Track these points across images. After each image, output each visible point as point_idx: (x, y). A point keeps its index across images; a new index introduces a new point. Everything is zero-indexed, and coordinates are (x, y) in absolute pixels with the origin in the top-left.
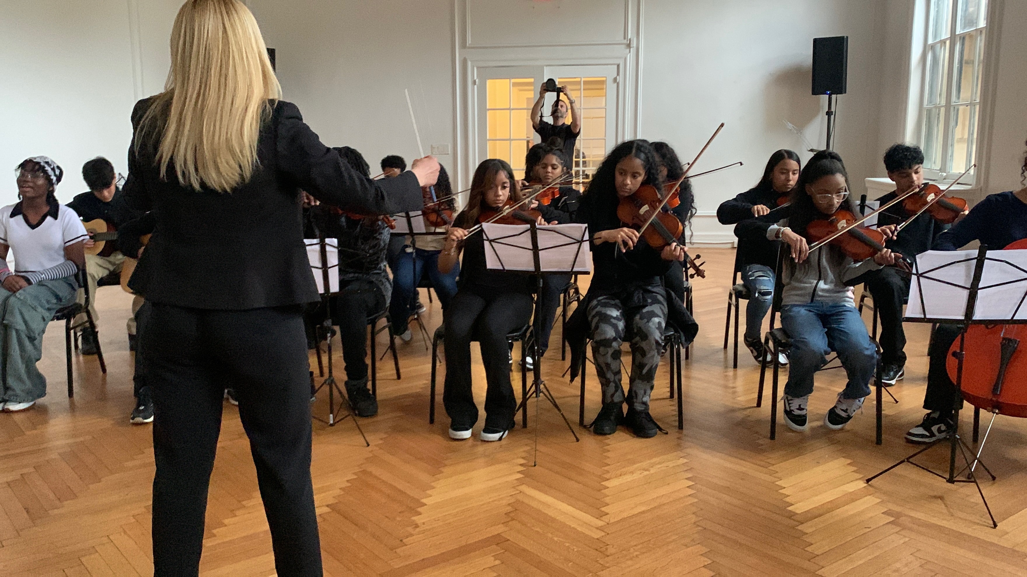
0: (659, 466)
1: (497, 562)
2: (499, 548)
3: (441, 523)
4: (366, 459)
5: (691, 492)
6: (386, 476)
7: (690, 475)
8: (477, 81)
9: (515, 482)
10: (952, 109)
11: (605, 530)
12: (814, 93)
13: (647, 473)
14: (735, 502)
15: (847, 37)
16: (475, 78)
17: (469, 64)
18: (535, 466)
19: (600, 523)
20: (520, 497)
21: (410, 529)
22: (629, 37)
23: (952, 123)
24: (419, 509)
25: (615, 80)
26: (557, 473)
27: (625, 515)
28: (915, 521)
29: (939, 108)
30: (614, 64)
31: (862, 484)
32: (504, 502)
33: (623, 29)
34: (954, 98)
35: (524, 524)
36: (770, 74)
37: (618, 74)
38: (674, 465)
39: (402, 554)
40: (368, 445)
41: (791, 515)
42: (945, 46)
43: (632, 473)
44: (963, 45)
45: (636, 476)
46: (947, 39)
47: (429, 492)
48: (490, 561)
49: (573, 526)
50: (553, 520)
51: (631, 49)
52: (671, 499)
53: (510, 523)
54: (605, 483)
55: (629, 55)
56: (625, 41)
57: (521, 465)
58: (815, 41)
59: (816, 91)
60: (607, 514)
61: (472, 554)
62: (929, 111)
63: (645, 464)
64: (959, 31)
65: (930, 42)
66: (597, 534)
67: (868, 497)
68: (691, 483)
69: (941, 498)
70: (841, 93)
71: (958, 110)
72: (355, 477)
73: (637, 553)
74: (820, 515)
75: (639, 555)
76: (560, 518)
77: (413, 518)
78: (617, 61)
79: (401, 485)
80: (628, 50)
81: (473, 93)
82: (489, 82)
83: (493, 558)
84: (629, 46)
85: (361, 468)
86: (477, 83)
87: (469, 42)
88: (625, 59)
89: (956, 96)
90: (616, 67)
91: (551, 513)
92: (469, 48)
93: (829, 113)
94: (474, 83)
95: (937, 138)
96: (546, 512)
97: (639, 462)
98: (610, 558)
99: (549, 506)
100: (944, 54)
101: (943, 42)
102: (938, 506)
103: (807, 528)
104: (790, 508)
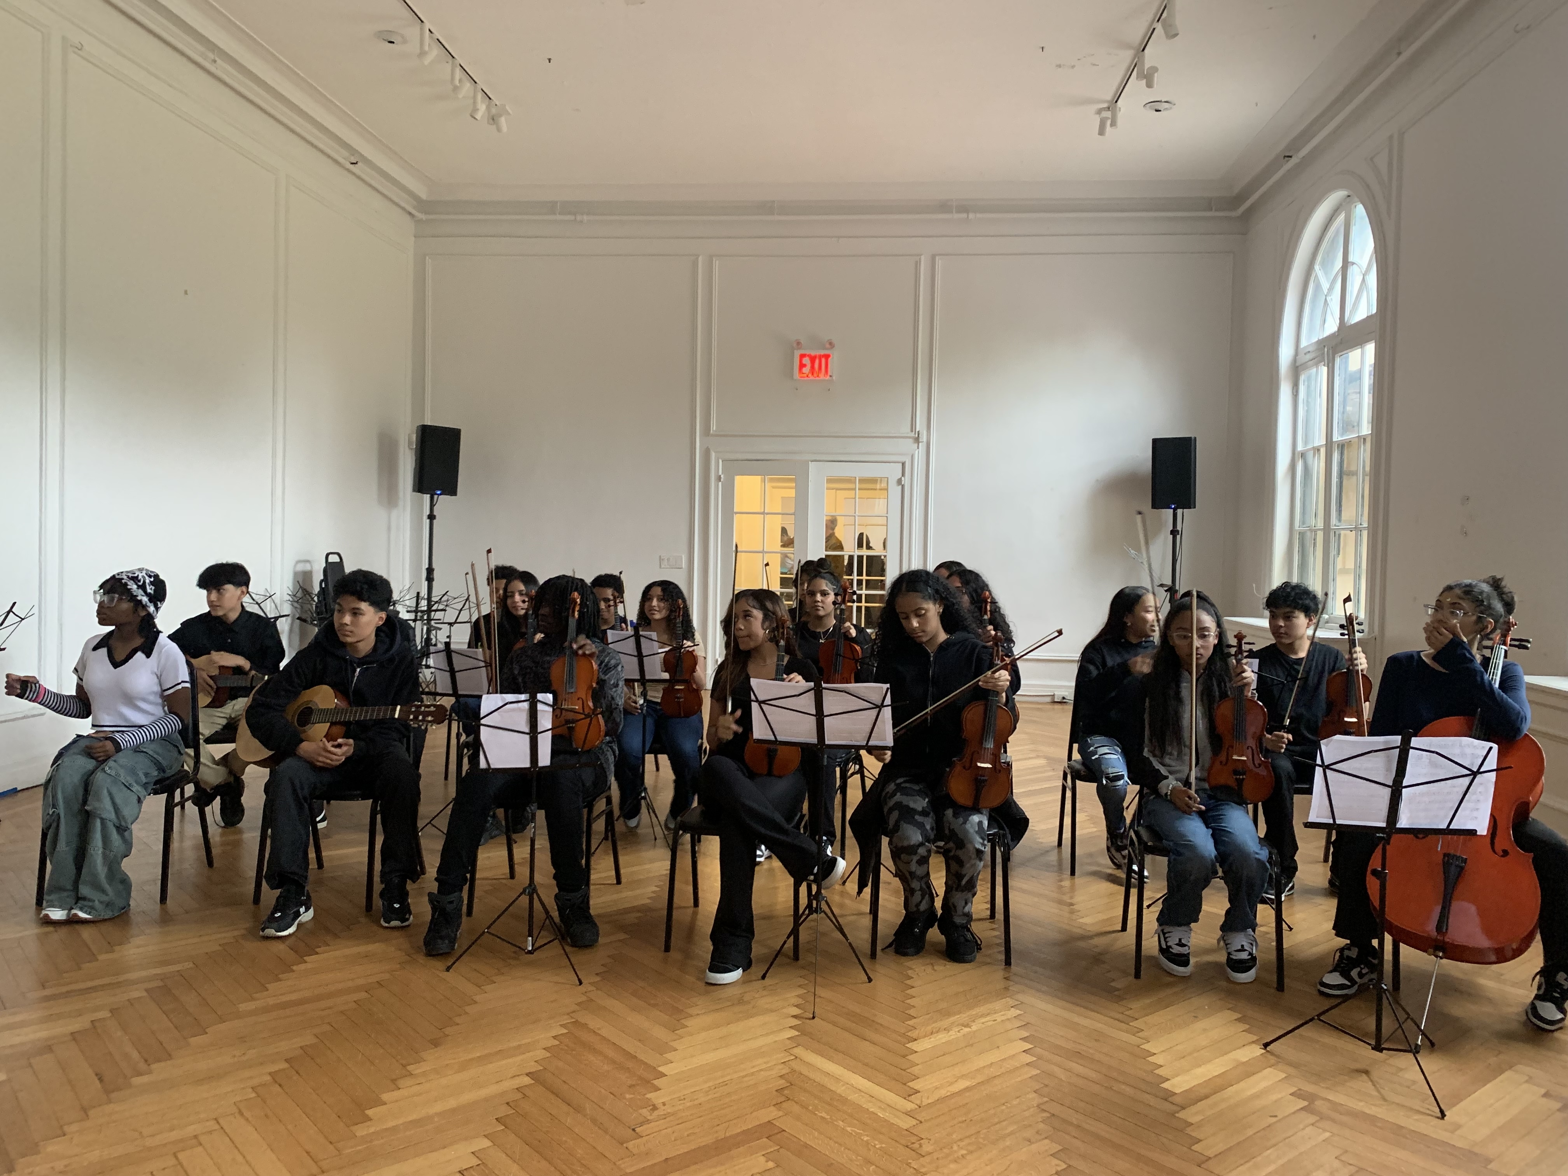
0: (984, 1020)
1: (771, 1164)
2: (771, 1143)
3: (688, 1104)
4: (578, 1004)
5: (1029, 1059)
6: (607, 1031)
7: (1025, 1034)
8: (722, 476)
9: (788, 1042)
10: (1332, 534)
11: (916, 1116)
12: (1155, 506)
13: (967, 1030)
14: (1093, 1075)
15: (1195, 438)
16: (720, 473)
17: (713, 455)
18: (814, 1018)
19: (909, 1106)
20: (795, 1065)
21: (645, 1112)
22: (917, 430)
23: (1333, 552)
24: (656, 1082)
25: (899, 482)
26: (844, 1029)
27: (943, 1093)
28: (1335, 1106)
29: (1316, 531)
30: (898, 462)
31: (1258, 1051)
32: (774, 1073)
33: (910, 419)
34: (1334, 520)
35: (804, 1107)
36: (1097, 480)
37: (903, 475)
38: (1004, 1018)
39: (635, 1151)
40: (581, 983)
41: (1168, 1096)
42: (1319, 454)
43: (947, 1030)
44: (1342, 454)
45: (953, 1034)
46: (1321, 446)
47: (668, 1056)
48: (760, 1162)
49: (871, 1110)
50: (844, 1100)
51: (920, 444)
52: (1003, 1070)
53: (784, 1105)
54: (913, 1046)
55: (917, 452)
56: (912, 434)
57: (795, 1017)
58: (1155, 441)
59: (1158, 503)
60: (918, 1092)
61: (734, 1152)
62: (1302, 535)
63: (963, 1017)
64: (1336, 437)
65: (1300, 448)
66: (906, 1123)
67: (1269, 1070)
68: (1028, 1046)
69: (1366, 1072)
70: (1190, 508)
71: (1339, 535)
72: (565, 1031)
73: (964, 1152)
74: (1206, 1097)
75: (966, 1154)
76: (853, 1097)
77: (648, 1096)
78: (902, 459)
79: (631, 1046)
80: (916, 445)
81: (716, 491)
82: (738, 479)
83: (763, 1159)
84: (917, 440)
85: (572, 1018)
86: (722, 480)
87: (714, 427)
88: (912, 456)
89: (1336, 518)
90: (901, 464)
91: (840, 1090)
92: (712, 435)
93: (1174, 532)
94: (719, 478)
95: (1314, 569)
96: (833, 1089)
97: (955, 1014)
98: (927, 1159)
99: (838, 1080)
100: (1318, 465)
101: (1317, 450)
102: (1362, 1084)
103: (1191, 1115)
104: (1165, 1085)
